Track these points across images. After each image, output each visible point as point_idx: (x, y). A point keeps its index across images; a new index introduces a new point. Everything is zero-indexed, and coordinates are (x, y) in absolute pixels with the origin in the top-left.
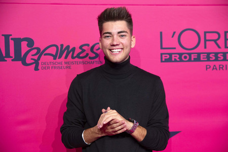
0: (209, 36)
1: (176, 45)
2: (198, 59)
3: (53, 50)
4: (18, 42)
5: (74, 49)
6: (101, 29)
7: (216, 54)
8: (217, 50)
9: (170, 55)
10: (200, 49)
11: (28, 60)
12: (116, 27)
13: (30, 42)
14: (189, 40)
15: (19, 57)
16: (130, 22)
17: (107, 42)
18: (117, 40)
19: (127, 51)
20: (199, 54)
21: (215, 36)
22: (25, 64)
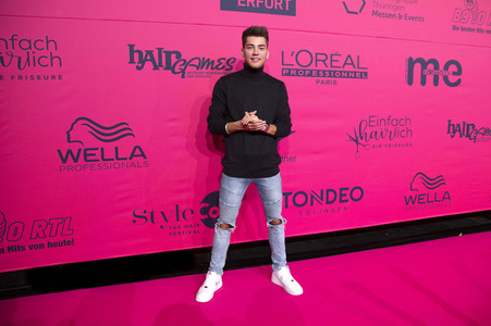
0: (319, 57)
1: (295, 63)
2: (310, 75)
3: (196, 62)
4: (168, 54)
5: (213, 62)
6: (244, 42)
7: (324, 71)
8: (325, 68)
9: (290, 70)
10: (312, 67)
11: (177, 70)
12: (257, 41)
13: (179, 55)
14: (304, 59)
15: (170, 67)
16: (267, 39)
17: (250, 52)
18: (258, 51)
19: (263, 61)
20: (311, 71)
21: (323, 57)
22: (174, 73)
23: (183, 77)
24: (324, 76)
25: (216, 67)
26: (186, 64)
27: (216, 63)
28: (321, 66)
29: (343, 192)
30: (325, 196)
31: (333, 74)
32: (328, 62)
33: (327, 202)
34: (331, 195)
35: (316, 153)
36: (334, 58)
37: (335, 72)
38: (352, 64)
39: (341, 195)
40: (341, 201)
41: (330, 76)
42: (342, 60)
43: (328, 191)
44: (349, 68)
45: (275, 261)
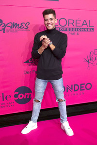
2: (66, 30)
8: (73, 27)
23: (4, 32)
24: (73, 31)
25: (20, 27)
26: (5, 26)
27: (20, 25)
28: (71, 26)
29: (82, 86)
30: (73, 87)
31: (77, 30)
32: (74, 24)
33: (75, 91)
34: (76, 87)
35: (69, 67)
36: (77, 22)
37: (78, 29)
38: (86, 24)
39: (81, 87)
40: (81, 90)
41: (75, 31)
42: (81, 23)
43: (75, 85)
44: (85, 26)
45: (61, 119)
